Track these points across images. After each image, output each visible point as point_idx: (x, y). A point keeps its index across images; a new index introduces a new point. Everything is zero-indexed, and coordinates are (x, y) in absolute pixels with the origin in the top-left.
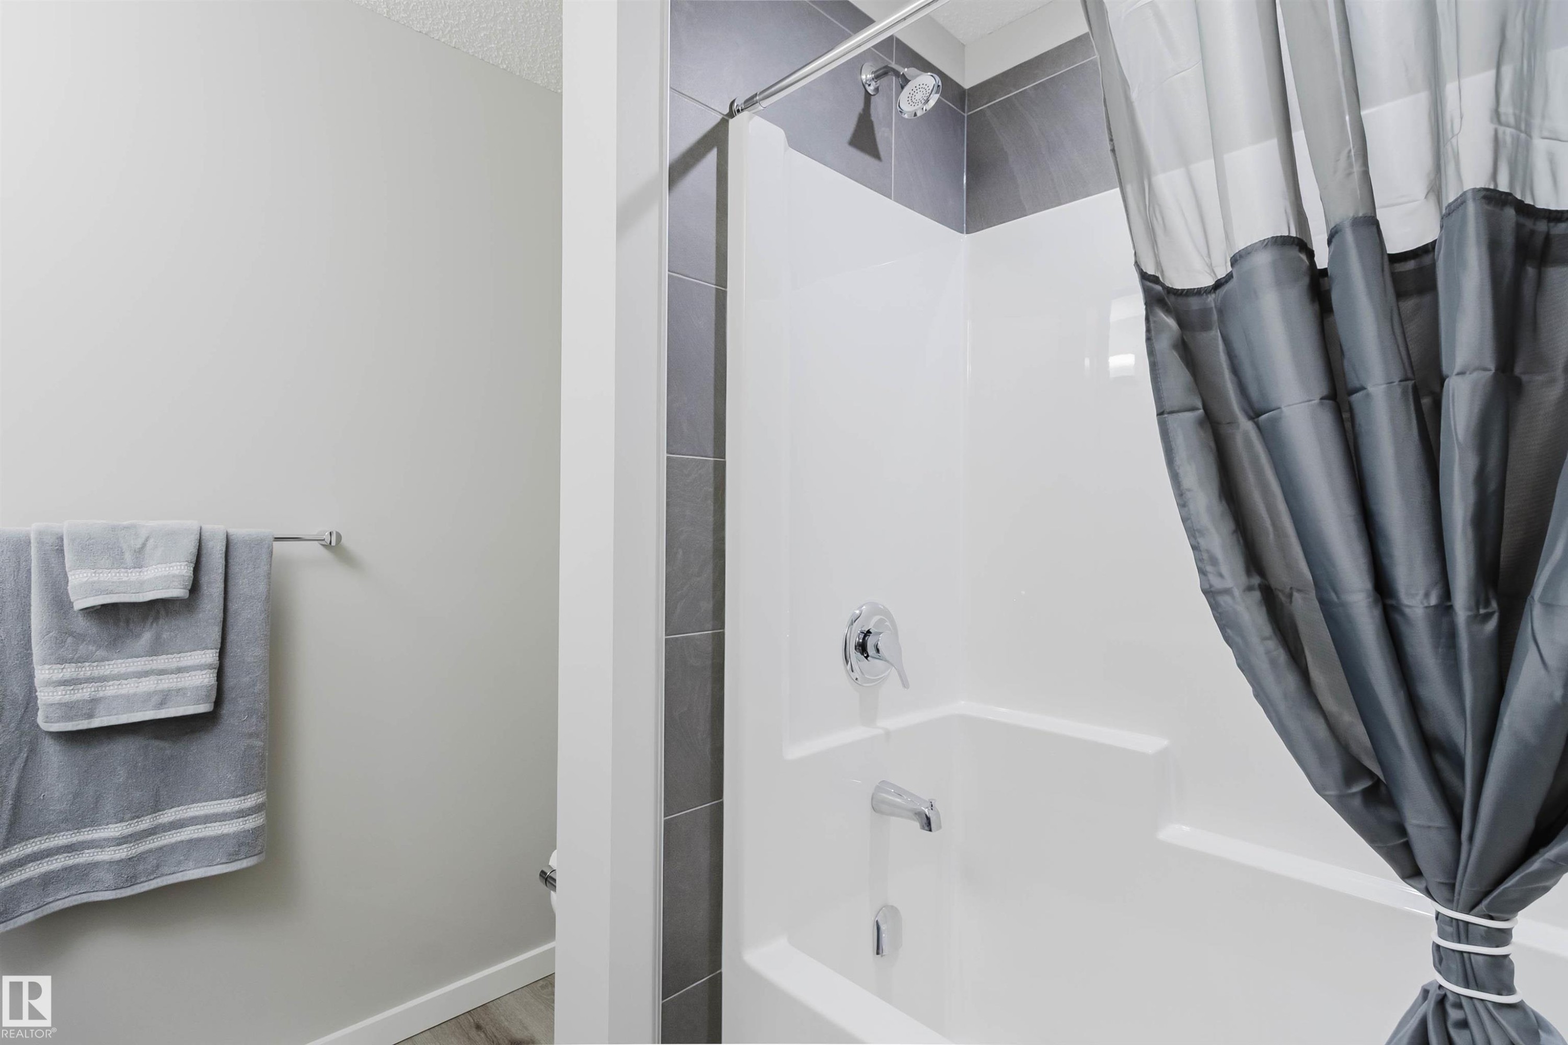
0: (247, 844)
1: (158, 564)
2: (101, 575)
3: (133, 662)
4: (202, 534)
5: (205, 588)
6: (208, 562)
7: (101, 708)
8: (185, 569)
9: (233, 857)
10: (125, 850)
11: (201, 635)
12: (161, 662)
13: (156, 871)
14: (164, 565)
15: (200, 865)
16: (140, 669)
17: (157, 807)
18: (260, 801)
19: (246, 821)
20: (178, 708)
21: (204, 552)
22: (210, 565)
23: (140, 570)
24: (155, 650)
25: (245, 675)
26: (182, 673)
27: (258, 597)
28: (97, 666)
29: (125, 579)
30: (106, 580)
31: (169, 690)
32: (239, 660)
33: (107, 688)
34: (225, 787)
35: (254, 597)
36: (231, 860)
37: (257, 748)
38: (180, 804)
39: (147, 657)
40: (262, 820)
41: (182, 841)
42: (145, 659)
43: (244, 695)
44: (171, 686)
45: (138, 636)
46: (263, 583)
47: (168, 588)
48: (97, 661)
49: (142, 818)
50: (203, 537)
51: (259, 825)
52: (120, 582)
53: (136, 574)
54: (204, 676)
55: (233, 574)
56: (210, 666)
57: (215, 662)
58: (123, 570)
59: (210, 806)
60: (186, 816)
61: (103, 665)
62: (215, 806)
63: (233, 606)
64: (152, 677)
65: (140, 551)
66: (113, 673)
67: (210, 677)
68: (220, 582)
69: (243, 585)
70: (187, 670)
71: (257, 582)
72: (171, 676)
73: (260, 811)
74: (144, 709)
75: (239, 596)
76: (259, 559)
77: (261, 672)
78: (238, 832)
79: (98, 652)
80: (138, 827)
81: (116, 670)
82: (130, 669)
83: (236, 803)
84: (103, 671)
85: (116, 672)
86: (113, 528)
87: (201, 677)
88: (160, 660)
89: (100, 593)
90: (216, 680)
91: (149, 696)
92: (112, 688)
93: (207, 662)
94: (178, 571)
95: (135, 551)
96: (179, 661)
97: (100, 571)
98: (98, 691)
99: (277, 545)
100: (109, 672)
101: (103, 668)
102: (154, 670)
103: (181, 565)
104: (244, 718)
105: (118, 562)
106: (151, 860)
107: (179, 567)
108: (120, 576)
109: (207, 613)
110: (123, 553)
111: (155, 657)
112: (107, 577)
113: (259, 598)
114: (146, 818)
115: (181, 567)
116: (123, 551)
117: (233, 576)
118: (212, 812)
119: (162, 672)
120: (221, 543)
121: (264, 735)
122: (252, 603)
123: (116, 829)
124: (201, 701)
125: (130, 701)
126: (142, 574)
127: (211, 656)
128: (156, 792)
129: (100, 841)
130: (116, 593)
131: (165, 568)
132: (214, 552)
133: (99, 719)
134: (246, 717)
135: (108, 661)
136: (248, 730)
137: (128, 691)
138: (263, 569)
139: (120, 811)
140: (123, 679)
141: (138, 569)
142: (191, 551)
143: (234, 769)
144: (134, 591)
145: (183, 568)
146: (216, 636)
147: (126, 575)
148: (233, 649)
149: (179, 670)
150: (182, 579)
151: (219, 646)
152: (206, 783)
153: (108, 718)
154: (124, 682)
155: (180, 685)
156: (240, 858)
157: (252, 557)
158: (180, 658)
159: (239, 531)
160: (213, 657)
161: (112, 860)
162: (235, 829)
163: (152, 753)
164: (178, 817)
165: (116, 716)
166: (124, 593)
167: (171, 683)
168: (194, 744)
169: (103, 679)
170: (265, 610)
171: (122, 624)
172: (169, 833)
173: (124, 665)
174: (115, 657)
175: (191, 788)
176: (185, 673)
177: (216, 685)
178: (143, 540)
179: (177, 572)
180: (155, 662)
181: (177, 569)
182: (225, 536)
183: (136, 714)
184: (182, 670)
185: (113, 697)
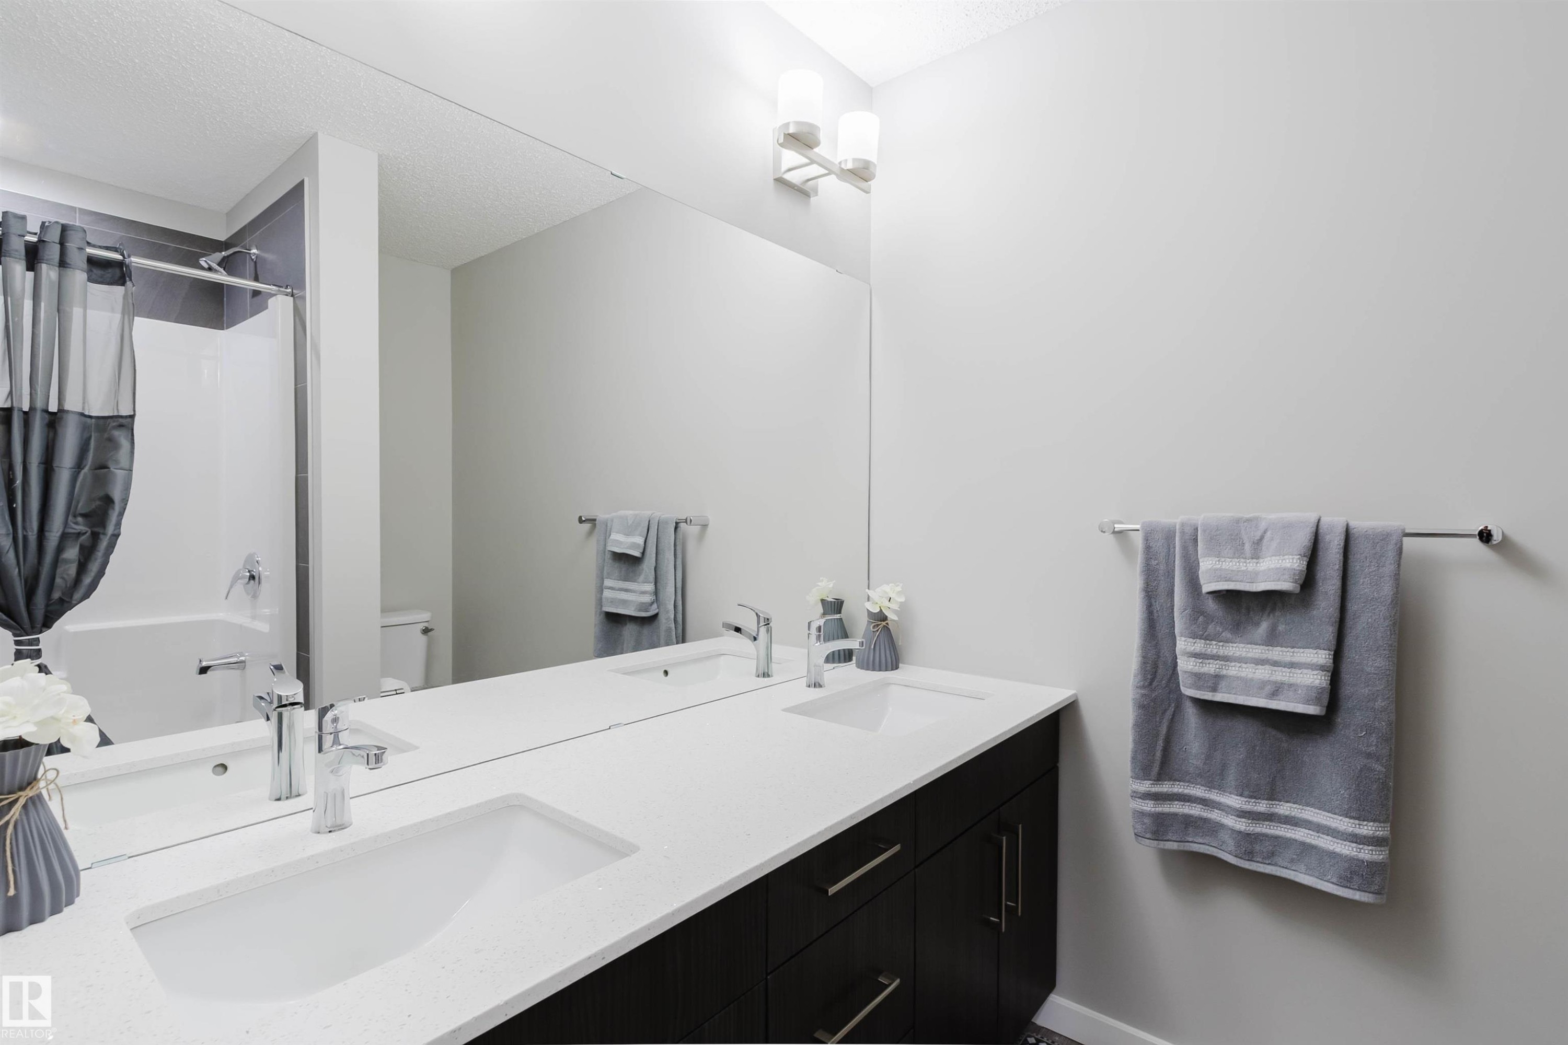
0: (1360, 875)
1: (1273, 556)
2: (1224, 563)
3: (1253, 649)
4: (1320, 527)
5: (1321, 584)
6: (1324, 557)
7: (1223, 684)
8: (1296, 563)
9: (1345, 881)
10: (1244, 824)
11: (1314, 633)
12: (1276, 653)
13: (1270, 857)
14: (1278, 558)
15: (1310, 872)
16: (1257, 656)
17: (1272, 796)
18: (1380, 834)
19: (1361, 849)
20: (1288, 703)
21: (1321, 545)
22: (1326, 560)
23: (1257, 561)
24: (1272, 639)
25: (1363, 685)
26: (1295, 668)
27: (1382, 599)
28: (1222, 646)
29: (1244, 568)
30: (1227, 568)
31: (1282, 683)
32: (1357, 667)
33: (1230, 668)
34: (1338, 802)
35: (1376, 599)
36: (1342, 885)
37: (1376, 773)
38: (1296, 801)
39: (1264, 646)
40: (1381, 857)
41: (1296, 841)
42: (1262, 647)
43: (1362, 708)
44: (1284, 680)
45: (1258, 624)
46: (1388, 585)
47: (1279, 580)
48: (1223, 642)
49: (1259, 801)
50: (1321, 531)
51: (1377, 861)
52: (1238, 571)
53: (1253, 564)
54: (1315, 676)
55: (1352, 571)
56: (1322, 668)
57: (1328, 664)
58: (1242, 560)
59: (1324, 815)
60: (1300, 816)
61: (1228, 646)
62: (1328, 819)
63: (1353, 607)
64: (1267, 667)
65: (1258, 543)
66: (1235, 655)
67: (1321, 679)
68: (1336, 579)
69: (1361, 586)
70: (1299, 667)
71: (1381, 583)
72: (1284, 670)
73: (1380, 846)
74: (1258, 696)
75: (1358, 596)
76: (1383, 557)
77: (1383, 687)
78: (1351, 857)
79: (1224, 633)
80: (1256, 808)
81: (1238, 652)
82: (1250, 655)
83: (1350, 825)
84: (1227, 651)
85: (1237, 655)
86: (1238, 521)
87: (1311, 677)
88: (1276, 651)
89: (1220, 580)
90: (1328, 684)
91: (1263, 684)
92: (1233, 668)
93: (1319, 663)
94: (1290, 564)
95: (1254, 543)
96: (1292, 656)
97: (1223, 560)
98: (1222, 668)
99: (1405, 539)
100: (1232, 654)
101: (1227, 648)
102: (1269, 660)
103: (1293, 559)
104: (1361, 734)
105: (1239, 553)
106: (1267, 845)
107: (1291, 561)
108: (1239, 565)
109: (1321, 610)
110: (1244, 544)
111: (1271, 648)
112: (1228, 565)
113: (1384, 601)
114: (1263, 802)
115: (1293, 561)
116: (1244, 542)
117: (1353, 574)
118: (1325, 823)
119: (1276, 664)
120: (1339, 537)
121: (1387, 760)
122: (1374, 607)
123: (1237, 801)
124: (1311, 702)
125: (1247, 685)
126: (1258, 565)
127: (1323, 657)
128: (1272, 780)
129: (1225, 806)
130: (1233, 581)
131: (1278, 560)
132: (1331, 546)
133: (1221, 694)
134: (1364, 733)
135: (1232, 643)
136: (1366, 748)
137: (1247, 675)
138: (1389, 568)
139: (1239, 786)
140: (1244, 663)
141: (1255, 560)
142: (1304, 544)
143: (1348, 787)
144: (1249, 581)
145: (1295, 561)
146: (1329, 636)
147: (1245, 565)
148: (1351, 655)
149: (1292, 665)
150: (1293, 573)
151: (1333, 647)
152: (1320, 790)
153: (1228, 695)
154: (1244, 665)
155: (1292, 680)
156: (1351, 886)
157: (1375, 554)
158: (1293, 652)
159: (1360, 524)
160: (1326, 658)
161: (1233, 828)
162: (1348, 852)
163: (1268, 741)
164: (1293, 814)
165: (1235, 696)
166: (1241, 581)
167: (1284, 676)
168: (1310, 745)
169: (1226, 659)
170: (1391, 617)
171: (1243, 611)
172: (1285, 826)
173: (1244, 649)
174: (1238, 640)
175: (1306, 790)
176: (1297, 670)
177: (1329, 689)
178: (1262, 532)
179: (1288, 565)
180: (1271, 652)
181: (1289, 562)
182: (1345, 529)
183: (1250, 698)
184: (1295, 665)
185: (1234, 677)
